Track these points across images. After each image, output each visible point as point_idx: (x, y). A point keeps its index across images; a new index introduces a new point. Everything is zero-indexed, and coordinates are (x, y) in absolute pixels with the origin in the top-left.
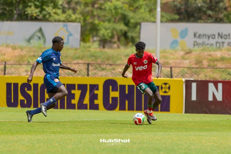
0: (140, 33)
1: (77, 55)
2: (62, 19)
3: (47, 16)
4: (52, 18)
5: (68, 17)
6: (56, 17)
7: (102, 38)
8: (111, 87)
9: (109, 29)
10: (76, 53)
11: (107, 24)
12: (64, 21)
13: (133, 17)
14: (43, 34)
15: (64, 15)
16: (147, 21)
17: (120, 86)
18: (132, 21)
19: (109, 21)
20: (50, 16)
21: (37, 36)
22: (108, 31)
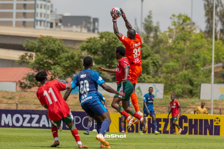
0: (200, 90)
1: (162, 103)
2: (153, 81)
3: (143, 80)
4: (146, 81)
5: (156, 80)
6: (149, 80)
7: (177, 94)
8: (183, 120)
9: (180, 88)
10: (161, 102)
11: (179, 85)
12: (153, 83)
13: (196, 80)
14: (140, 91)
15: (154, 79)
16: (204, 83)
17: (189, 119)
18: (195, 83)
19: (181, 83)
20: (145, 79)
21: (137, 92)
22: (180, 90)
